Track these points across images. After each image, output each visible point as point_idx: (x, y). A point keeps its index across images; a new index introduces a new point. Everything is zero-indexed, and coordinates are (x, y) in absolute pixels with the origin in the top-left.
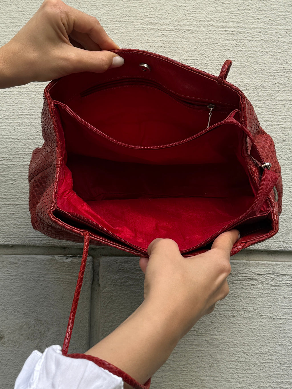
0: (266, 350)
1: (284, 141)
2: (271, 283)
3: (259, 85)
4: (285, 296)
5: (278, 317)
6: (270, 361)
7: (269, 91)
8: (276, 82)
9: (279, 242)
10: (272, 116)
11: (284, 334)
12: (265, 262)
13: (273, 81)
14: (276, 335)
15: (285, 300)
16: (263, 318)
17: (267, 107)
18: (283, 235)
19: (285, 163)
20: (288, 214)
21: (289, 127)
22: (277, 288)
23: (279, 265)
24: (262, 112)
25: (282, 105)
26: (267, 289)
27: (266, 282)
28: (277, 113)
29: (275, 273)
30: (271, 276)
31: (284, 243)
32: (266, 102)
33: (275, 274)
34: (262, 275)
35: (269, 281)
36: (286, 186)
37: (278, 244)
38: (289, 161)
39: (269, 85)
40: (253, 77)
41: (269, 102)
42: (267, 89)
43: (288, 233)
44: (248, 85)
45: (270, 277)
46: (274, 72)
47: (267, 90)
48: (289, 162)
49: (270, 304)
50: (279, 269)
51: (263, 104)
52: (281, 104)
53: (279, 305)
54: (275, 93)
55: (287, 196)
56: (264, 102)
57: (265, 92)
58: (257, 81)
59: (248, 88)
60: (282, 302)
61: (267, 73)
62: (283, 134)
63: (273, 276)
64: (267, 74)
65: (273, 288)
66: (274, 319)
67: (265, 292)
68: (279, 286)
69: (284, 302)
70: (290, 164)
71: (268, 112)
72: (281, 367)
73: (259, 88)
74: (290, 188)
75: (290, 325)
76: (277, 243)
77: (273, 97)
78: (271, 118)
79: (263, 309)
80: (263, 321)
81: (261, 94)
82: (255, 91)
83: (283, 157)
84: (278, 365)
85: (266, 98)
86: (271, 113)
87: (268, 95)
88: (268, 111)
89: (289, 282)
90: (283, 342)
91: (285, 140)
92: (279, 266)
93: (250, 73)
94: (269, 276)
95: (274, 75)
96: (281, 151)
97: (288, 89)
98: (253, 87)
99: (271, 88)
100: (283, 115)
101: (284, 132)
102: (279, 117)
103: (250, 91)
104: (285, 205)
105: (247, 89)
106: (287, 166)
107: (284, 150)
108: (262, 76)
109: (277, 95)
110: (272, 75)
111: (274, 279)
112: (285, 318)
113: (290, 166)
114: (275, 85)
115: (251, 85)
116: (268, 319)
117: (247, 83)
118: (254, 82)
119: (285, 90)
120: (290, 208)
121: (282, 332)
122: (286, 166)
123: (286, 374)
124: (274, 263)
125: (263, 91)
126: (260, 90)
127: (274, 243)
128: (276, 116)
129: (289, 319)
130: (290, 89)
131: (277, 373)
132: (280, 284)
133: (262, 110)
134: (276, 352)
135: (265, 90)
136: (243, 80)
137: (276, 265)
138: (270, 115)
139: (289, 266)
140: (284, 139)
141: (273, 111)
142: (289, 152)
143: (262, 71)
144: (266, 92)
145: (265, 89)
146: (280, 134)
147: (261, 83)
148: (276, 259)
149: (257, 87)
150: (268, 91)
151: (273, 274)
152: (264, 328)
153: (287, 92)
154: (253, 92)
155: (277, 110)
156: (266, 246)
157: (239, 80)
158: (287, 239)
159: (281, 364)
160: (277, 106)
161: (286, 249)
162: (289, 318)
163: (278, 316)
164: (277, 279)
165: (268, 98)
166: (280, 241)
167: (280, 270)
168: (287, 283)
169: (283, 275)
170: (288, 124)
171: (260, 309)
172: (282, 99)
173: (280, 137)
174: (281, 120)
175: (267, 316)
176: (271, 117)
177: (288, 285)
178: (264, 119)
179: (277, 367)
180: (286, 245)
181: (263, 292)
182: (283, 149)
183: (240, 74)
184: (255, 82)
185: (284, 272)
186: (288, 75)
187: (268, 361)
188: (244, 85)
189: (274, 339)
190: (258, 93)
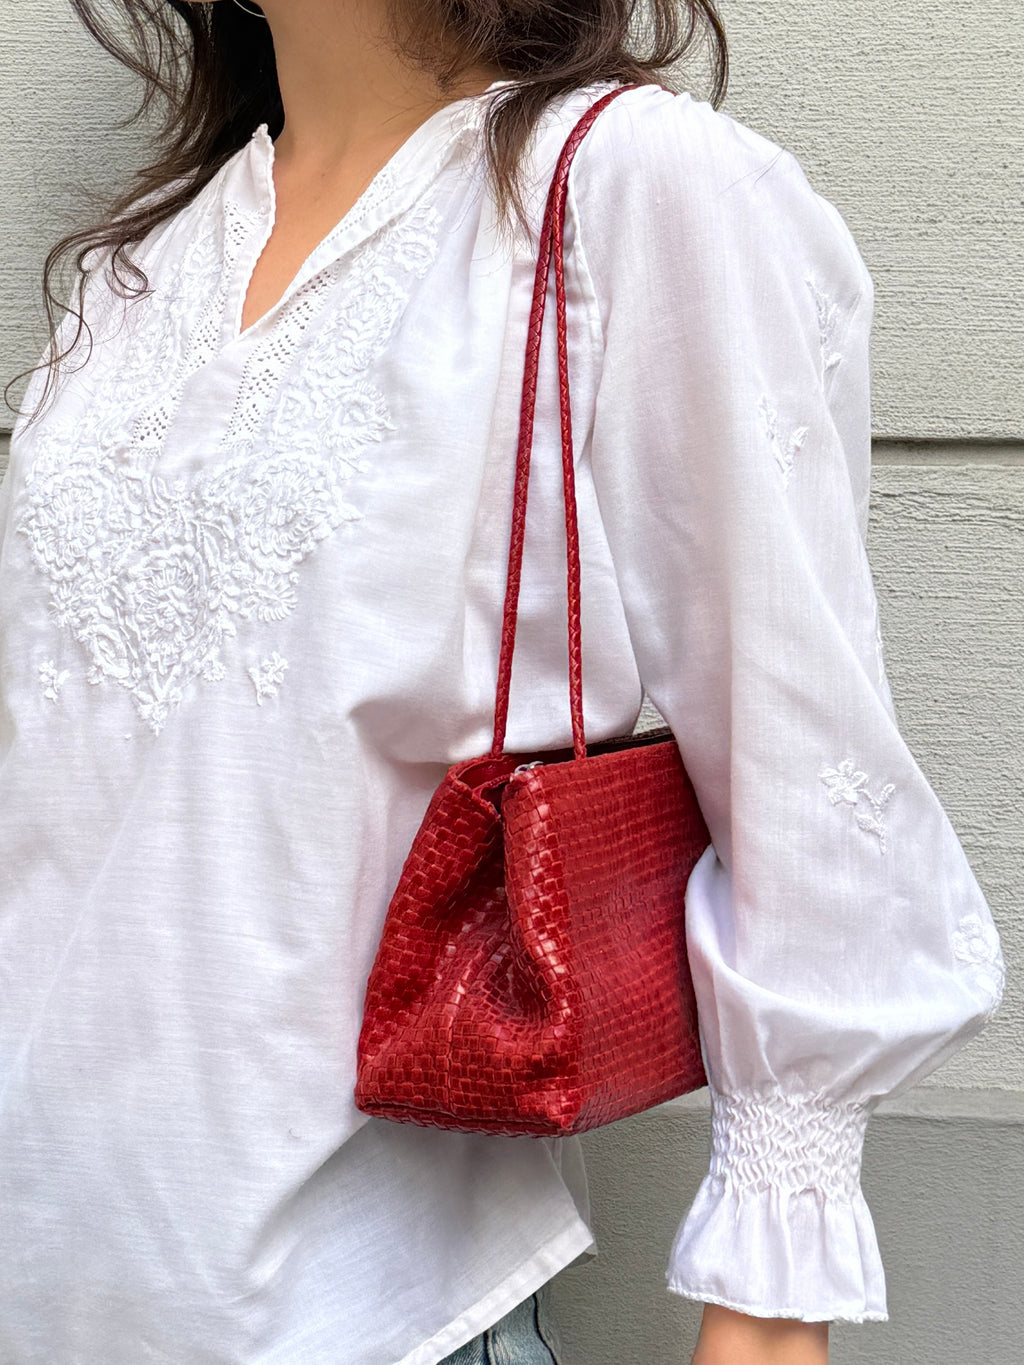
0: (903, 670)
1: (951, 176)
2: (914, 515)
3: (893, 42)
4: (949, 545)
5: (930, 594)
6: (911, 695)
7: (916, 56)
8: (934, 34)
9: (936, 420)
10: (922, 117)
11: (944, 633)
12: (902, 467)
13: (927, 31)
14: (925, 636)
15: (946, 553)
16: (896, 597)
17: (912, 94)
18: (946, 402)
19: (954, 230)
20: (958, 353)
21: (964, 141)
22: (928, 526)
23: (935, 472)
24: (899, 108)
25: (947, 88)
26: (905, 529)
27: (904, 513)
28: (938, 108)
29: (926, 492)
30: (916, 498)
31: (949, 421)
32: (910, 83)
33: (926, 495)
34: (894, 496)
35: (912, 510)
36: (955, 285)
37: (934, 423)
38: (964, 225)
39: (918, 42)
40: (878, 23)
41: (917, 82)
42: (912, 52)
43: (959, 397)
44: (866, 43)
45: (914, 501)
46: (929, 11)
47: (911, 55)
48: (962, 228)
49: (912, 564)
50: (936, 482)
51: (902, 89)
52: (945, 86)
53: (934, 566)
54: (931, 61)
55: (956, 309)
56: (904, 82)
57: (905, 58)
58: (888, 32)
59: (867, 50)
60: (940, 559)
61: (912, 12)
62: (949, 159)
63: (921, 499)
64: (911, 14)
65: (921, 527)
66: (921, 597)
67: (901, 537)
68: (934, 523)
69: (946, 559)
70: (964, 232)
71: (913, 108)
72: (937, 709)
73: (893, 50)
74: (963, 288)
75: (960, 611)
76: (932, 420)
77: (926, 71)
78: (920, 121)
79: (895, 575)
80: (895, 604)
81: (898, 64)
82: (883, 58)
83: (949, 216)
84: (930, 703)
85: (910, 72)
86: (920, 110)
87: (913, 66)
88: (913, 105)
89: (957, 511)
90: (943, 650)
91: (954, 174)
92: (935, 476)
93: (871, 13)
94: (911, 498)
95: (930, 15)
96: (944, 202)
97: (963, 50)
98: (878, 48)
99: (922, 48)
100: (950, 115)
101: (951, 155)
102: (940, 119)
103: (871, 58)
104: (952, 332)
105: (863, 53)
106: (959, 238)
107: (950, 199)
108: (899, 19)
109: (935, 64)
110: (925, 16)
111: (922, 505)
112: (946, 595)
113: (964, 238)
114: (932, 42)
115: (874, 42)
116: (907, 600)
117: (864, 39)
118: (880, 36)
119: (955, 53)
120: (964, 337)
121: (940, 628)
122: (956, 237)
123: (948, 725)
124: (925, 468)
125: (901, 57)
126: (894, 55)
127: (924, 421)
128: (933, 118)
129: (956, 598)
130: (967, 51)
131: (928, 722)
132: (937, 516)
133: (899, 102)
134: (924, 675)
135: (906, 55)
136: (854, 31)
137: (927, 473)
138: (918, 113)
139: (959, 474)
140: (951, 172)
141: (925, 105)
142: (963, 204)
143: (899, 9)
144: (909, 58)
145: (907, 52)
146: (942, 160)
147: (898, 37)
148: (929, 460)
149: (888, 46)
150: (914, 57)
151: (920, 494)
152: (896, 620)
153: (959, 57)
154: (878, 59)
155: (934, 103)
156: (906, 428)
157: (844, 30)
158: (955, 411)
159: (936, 701)
160: (935, 93)
161: (953, 436)
162: (958, 594)
163: (931, 591)
164: (931, 506)
165: (914, 74)
166: (938, 417)
167: (936, 484)
168: (955, 515)
169: (943, 495)
170: (962, 134)
171: (888, 576)
172: (948, 75)
173: (942, 168)
174: (944, 126)
175: (906, 591)
176: (921, 119)
177: (955, 518)
178: (902, 124)
179: (926, 708)
180: (952, 426)
181: (897, 538)
182: (949, 195)
183: (847, 16)
184: (883, 34)
185: (947, 489)
186: (962, 16)
187: (906, 696)
188: (856, 42)
189: (922, 645)
190: (891, 62)
